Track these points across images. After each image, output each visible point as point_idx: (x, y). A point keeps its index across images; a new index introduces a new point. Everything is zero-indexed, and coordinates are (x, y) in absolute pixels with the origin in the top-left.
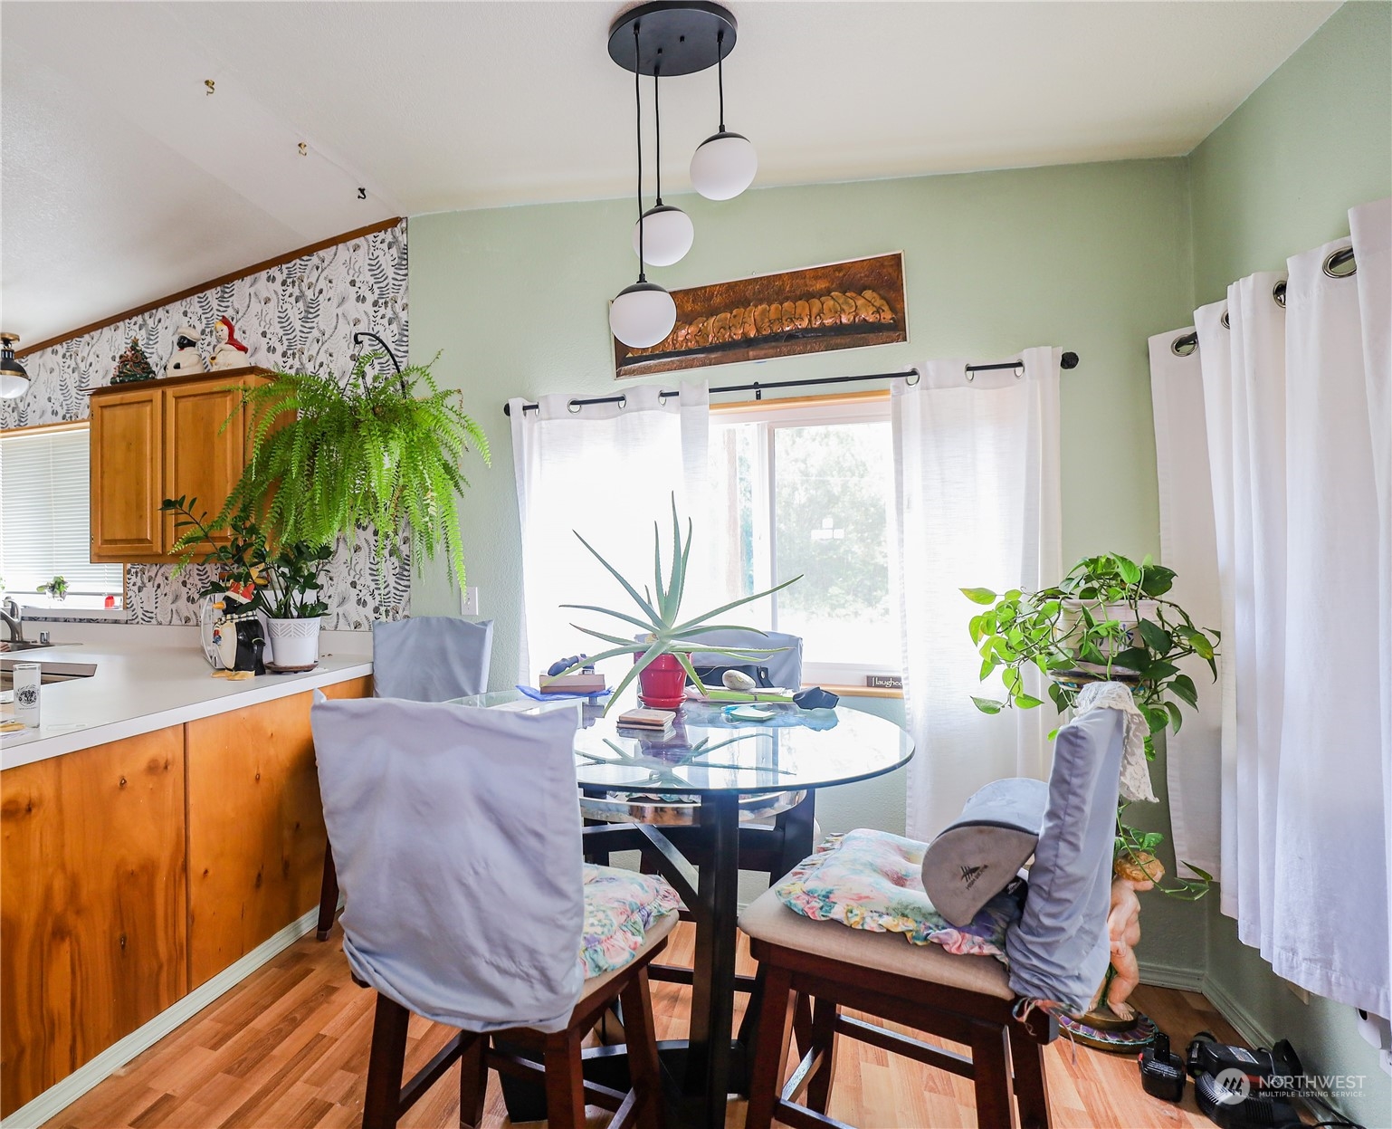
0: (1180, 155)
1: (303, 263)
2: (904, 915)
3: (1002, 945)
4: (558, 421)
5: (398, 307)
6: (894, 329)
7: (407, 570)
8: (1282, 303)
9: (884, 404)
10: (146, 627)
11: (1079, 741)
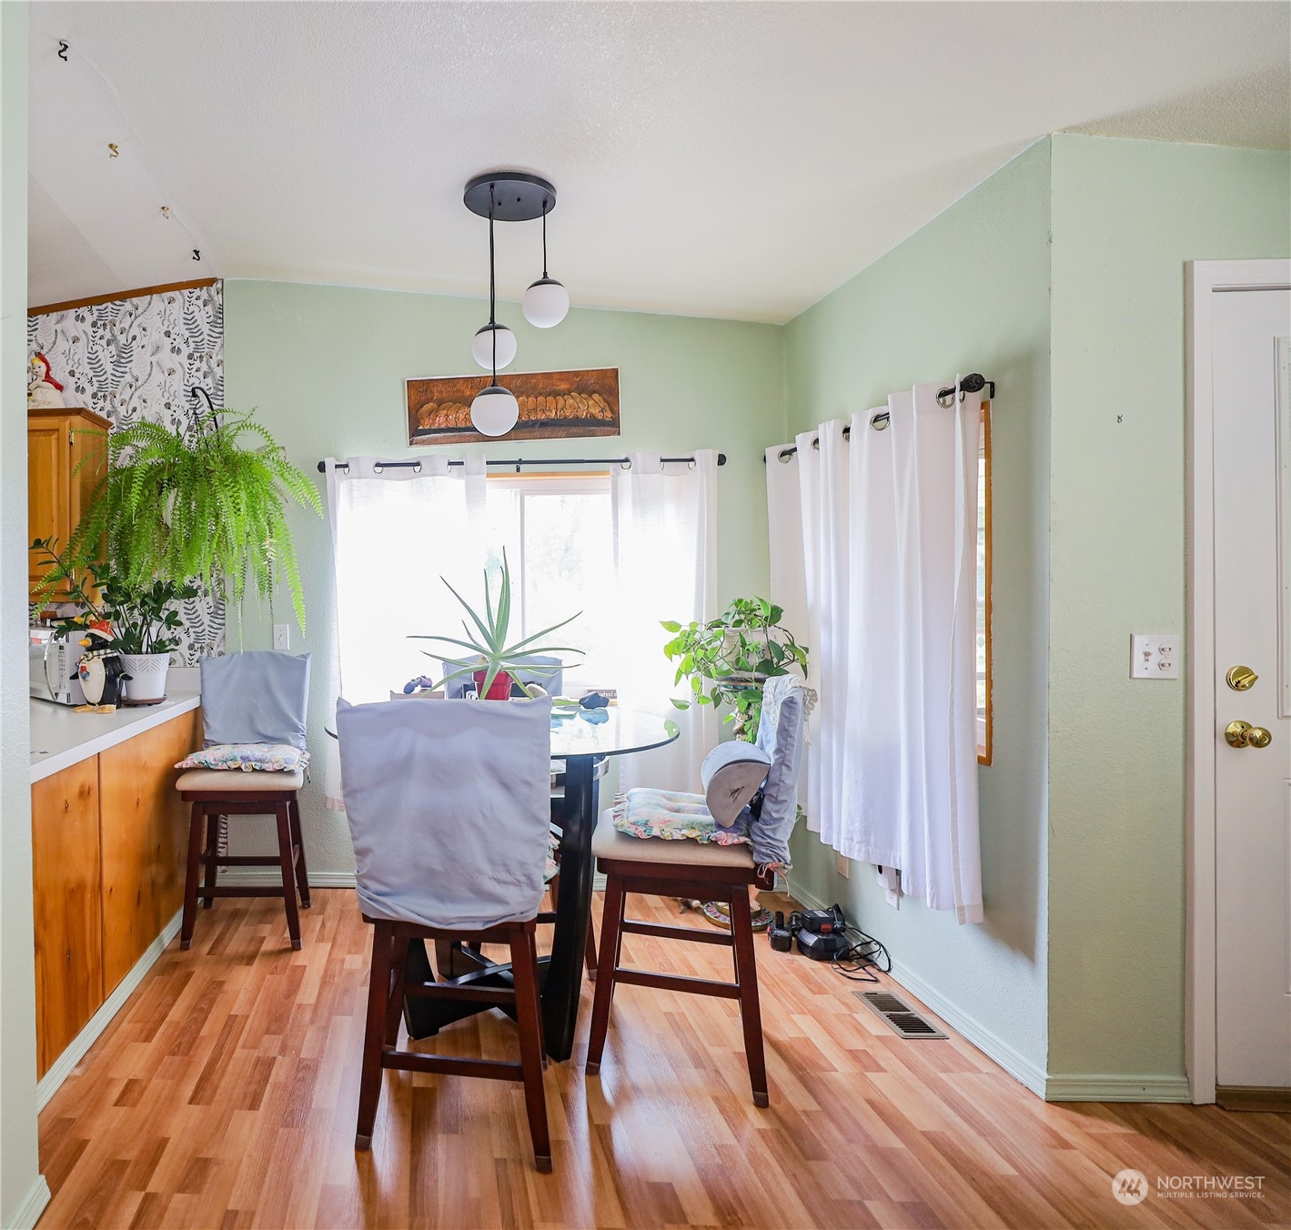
0: (780, 324)
1: (115, 307)
2: (693, 828)
3: (748, 836)
4: (366, 480)
5: (213, 363)
6: (611, 425)
7: (221, 609)
8: (848, 439)
9: (606, 482)
11: (793, 705)
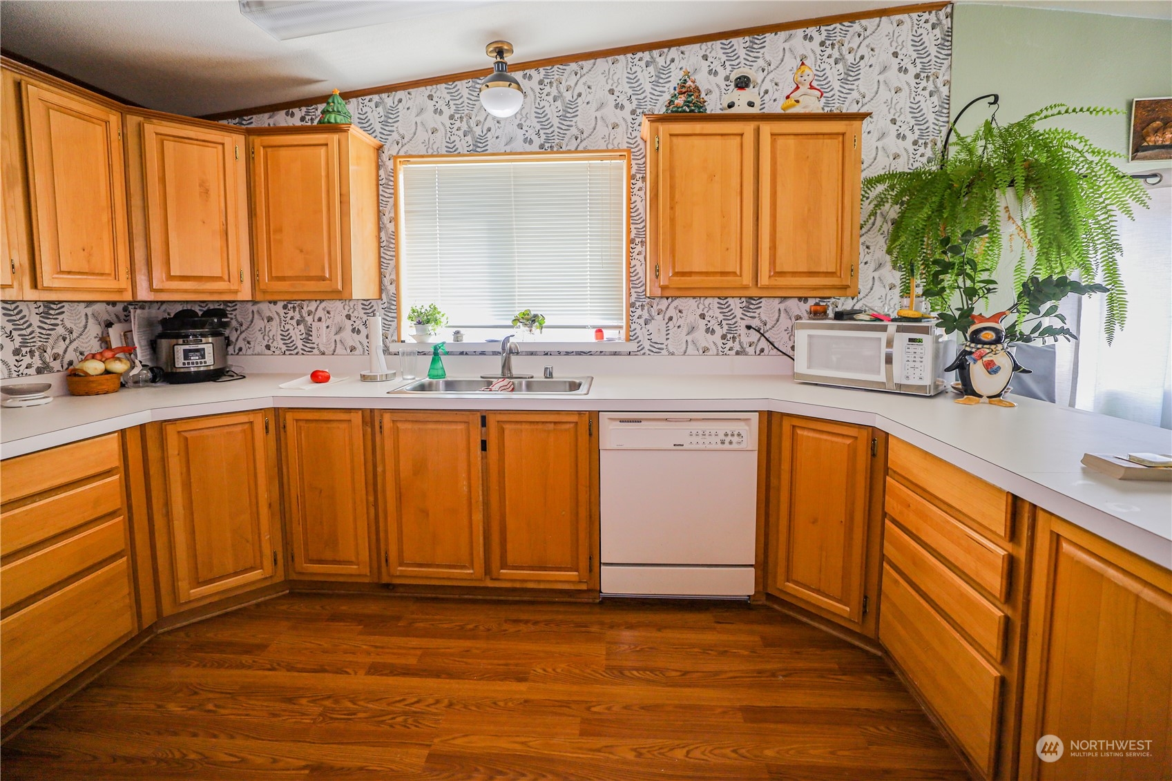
1: (843, 28)
5: (939, 82)
10: (654, 358)
